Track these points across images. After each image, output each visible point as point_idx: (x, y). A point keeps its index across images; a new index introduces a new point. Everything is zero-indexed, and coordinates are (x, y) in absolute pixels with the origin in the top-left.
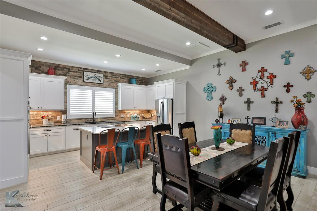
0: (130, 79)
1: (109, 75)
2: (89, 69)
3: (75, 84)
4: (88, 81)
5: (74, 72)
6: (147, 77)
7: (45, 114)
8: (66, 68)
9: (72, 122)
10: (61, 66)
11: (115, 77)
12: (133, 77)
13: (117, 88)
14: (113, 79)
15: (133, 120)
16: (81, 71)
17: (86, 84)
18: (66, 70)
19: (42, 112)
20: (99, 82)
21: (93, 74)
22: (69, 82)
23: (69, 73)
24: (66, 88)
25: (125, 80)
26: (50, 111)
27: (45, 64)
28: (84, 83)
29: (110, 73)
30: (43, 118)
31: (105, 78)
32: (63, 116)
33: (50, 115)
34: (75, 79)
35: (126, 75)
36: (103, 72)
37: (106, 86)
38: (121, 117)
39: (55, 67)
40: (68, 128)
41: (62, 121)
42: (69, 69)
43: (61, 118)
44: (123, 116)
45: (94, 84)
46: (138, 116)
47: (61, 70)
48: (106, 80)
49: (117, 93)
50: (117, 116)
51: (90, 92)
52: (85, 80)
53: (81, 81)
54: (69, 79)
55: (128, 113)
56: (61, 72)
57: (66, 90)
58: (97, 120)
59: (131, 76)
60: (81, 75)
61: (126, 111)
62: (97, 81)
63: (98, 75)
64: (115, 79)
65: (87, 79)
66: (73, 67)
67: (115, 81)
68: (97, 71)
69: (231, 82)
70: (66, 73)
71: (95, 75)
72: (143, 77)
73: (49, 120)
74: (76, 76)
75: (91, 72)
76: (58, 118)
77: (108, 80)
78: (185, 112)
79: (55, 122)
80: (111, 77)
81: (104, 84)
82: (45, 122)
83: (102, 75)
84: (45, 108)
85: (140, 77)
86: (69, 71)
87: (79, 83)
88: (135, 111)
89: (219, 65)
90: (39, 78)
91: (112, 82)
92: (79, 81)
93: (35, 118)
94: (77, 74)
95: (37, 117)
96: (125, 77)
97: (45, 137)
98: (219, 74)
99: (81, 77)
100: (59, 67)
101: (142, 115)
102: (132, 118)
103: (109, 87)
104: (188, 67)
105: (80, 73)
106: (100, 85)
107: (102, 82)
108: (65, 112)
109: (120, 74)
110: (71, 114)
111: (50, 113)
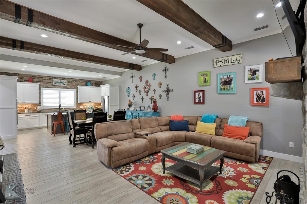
0: (87, 82)
1: (71, 80)
2: (56, 77)
3: (47, 87)
4: (55, 85)
5: (46, 79)
6: (101, 81)
7: (27, 106)
8: (40, 77)
9: (45, 111)
10: (37, 76)
11: (75, 82)
12: (90, 81)
13: (77, 89)
14: (74, 83)
15: (89, 109)
16: (51, 78)
17: (55, 87)
18: (40, 78)
19: (24, 105)
20: (64, 85)
21: (59, 80)
22: (42, 86)
23: (42, 80)
24: (40, 90)
25: (83, 83)
26: (30, 104)
27: (26, 75)
28: (53, 86)
29: (71, 79)
30: (25, 108)
31: (68, 82)
32: (38, 107)
33: (30, 106)
34: (47, 84)
35: (84, 80)
36: (66, 79)
37: (69, 88)
38: (80, 108)
39: (33, 77)
40: (41, 114)
41: (38, 110)
42: (42, 78)
43: (37, 108)
44: (81, 107)
45: (60, 87)
46: (93, 107)
47: (37, 79)
48: (68, 84)
49: (77, 92)
50: (77, 107)
51: (58, 92)
52: (54, 84)
53: (51, 85)
54: (42, 84)
55: (86, 105)
56: (37, 80)
57: (40, 91)
58: (62, 110)
59: (88, 80)
60: (51, 81)
61: (83, 104)
62: (62, 85)
63: (63, 81)
64: (76, 83)
65: (55, 84)
66: (45, 76)
67: (75, 84)
68: (62, 78)
69: (137, 87)
70: (41, 80)
71: (61, 81)
72: (97, 81)
73: (29, 109)
74: (47, 82)
75: (58, 79)
76: (35, 108)
77: (70, 84)
78: (118, 104)
79: (33, 111)
80: (73, 81)
81: (67, 86)
82: (26, 111)
83: (66, 81)
84: (26, 102)
85: (94, 81)
86: (42, 79)
87: (49, 86)
88: (91, 104)
89: (132, 77)
90: (23, 84)
91: (73, 85)
92: (49, 85)
93: (20, 108)
94: (48, 81)
95: (21, 107)
96: (83, 81)
97: (26, 119)
98: (132, 82)
99: (51, 82)
100: (35, 77)
101: (97, 106)
102: (88, 109)
103: (71, 88)
104: (120, 76)
105: (50, 80)
106: (64, 87)
107: (66, 85)
108: (40, 104)
109: (79, 79)
110: (44, 106)
111: (30, 105)
